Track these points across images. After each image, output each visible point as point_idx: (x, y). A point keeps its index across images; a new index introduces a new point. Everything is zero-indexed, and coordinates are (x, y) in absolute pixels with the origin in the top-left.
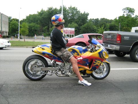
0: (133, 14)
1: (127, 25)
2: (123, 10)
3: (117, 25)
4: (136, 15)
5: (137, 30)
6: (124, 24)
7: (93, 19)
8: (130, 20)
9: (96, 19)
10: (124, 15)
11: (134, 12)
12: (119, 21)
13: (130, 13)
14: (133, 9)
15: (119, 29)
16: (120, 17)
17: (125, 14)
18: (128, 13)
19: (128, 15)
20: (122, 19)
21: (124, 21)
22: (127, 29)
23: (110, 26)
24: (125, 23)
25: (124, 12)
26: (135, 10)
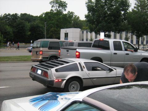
0: (65, 10)
1: (57, 25)
2: (51, 3)
3: (41, 25)
4: (69, 12)
5: (67, 33)
6: (53, 24)
7: (9, 14)
8: (60, 18)
9: (13, 15)
10: (52, 10)
11: (66, 6)
12: (45, 19)
13: (61, 8)
14: (65, 2)
15: (44, 31)
16: (47, 14)
17: (54, 9)
18: (57, 7)
19: (57, 11)
20: (50, 17)
21: (53, 20)
22: (56, 31)
23: (31, 27)
24: (53, 22)
25: (52, 6)
26: (67, 4)
